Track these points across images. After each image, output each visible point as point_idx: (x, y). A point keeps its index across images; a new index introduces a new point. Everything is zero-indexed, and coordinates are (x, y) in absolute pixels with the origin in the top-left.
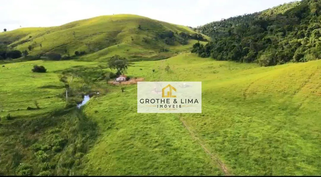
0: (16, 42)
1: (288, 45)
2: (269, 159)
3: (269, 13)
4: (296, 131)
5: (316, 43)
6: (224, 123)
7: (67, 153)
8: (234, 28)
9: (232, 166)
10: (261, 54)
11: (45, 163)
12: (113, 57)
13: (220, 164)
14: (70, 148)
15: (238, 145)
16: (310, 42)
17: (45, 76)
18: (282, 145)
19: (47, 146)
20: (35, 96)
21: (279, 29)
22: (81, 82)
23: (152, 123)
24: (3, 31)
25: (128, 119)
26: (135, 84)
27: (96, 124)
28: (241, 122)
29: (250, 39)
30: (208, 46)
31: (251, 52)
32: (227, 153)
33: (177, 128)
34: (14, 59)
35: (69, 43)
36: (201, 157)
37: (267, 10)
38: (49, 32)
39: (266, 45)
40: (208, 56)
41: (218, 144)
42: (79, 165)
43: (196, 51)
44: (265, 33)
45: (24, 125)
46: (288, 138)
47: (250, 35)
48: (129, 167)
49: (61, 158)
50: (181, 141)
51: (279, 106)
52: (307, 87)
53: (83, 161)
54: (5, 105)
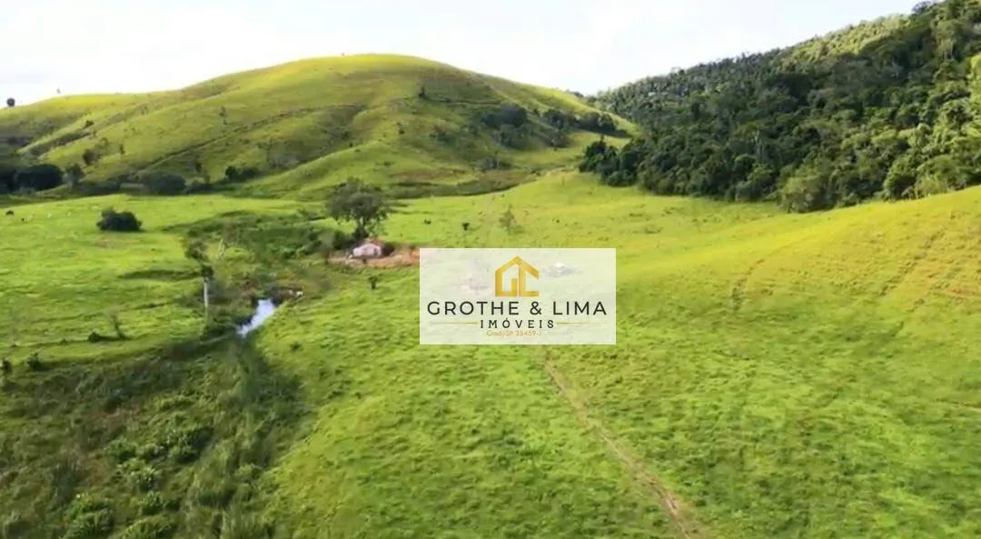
0: (46, 140)
1: (869, 147)
2: (801, 480)
3: (814, 51)
4: (885, 401)
5: (952, 141)
6: (675, 377)
7: (214, 465)
8: (708, 97)
9: (696, 498)
10: (788, 175)
11: (149, 495)
12: (343, 185)
13: (659, 493)
14: (221, 452)
15: (714, 440)
16: (936, 140)
17: (138, 241)
18: (842, 440)
19: (151, 445)
20: (109, 301)
21: (843, 100)
22: (248, 261)
23: (462, 380)
24: (6, 105)
25: (392, 369)
26: (409, 265)
27: (295, 384)
28: (725, 376)
29: (755, 129)
30: (628, 152)
31: (760, 170)
32: (681, 463)
33: (537, 392)
34: (40, 190)
35: (208, 142)
36: (604, 475)
37: (809, 43)
38: (146, 108)
39: (804, 148)
40: (631, 183)
41: (656, 438)
42: (249, 499)
43: (595, 165)
44: (803, 113)
45: (82, 384)
46: (857, 420)
47: (757, 117)
48: (395, 502)
49: (196, 478)
50: (549, 430)
51: (836, 330)
52: (922, 272)
53: (260, 488)
54: (21, 328)
